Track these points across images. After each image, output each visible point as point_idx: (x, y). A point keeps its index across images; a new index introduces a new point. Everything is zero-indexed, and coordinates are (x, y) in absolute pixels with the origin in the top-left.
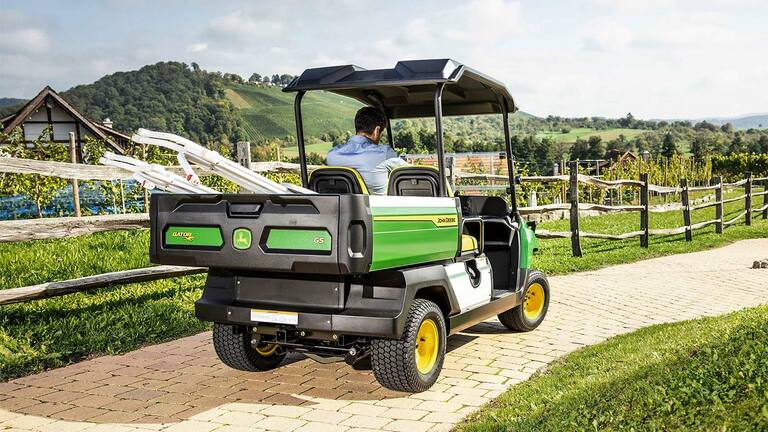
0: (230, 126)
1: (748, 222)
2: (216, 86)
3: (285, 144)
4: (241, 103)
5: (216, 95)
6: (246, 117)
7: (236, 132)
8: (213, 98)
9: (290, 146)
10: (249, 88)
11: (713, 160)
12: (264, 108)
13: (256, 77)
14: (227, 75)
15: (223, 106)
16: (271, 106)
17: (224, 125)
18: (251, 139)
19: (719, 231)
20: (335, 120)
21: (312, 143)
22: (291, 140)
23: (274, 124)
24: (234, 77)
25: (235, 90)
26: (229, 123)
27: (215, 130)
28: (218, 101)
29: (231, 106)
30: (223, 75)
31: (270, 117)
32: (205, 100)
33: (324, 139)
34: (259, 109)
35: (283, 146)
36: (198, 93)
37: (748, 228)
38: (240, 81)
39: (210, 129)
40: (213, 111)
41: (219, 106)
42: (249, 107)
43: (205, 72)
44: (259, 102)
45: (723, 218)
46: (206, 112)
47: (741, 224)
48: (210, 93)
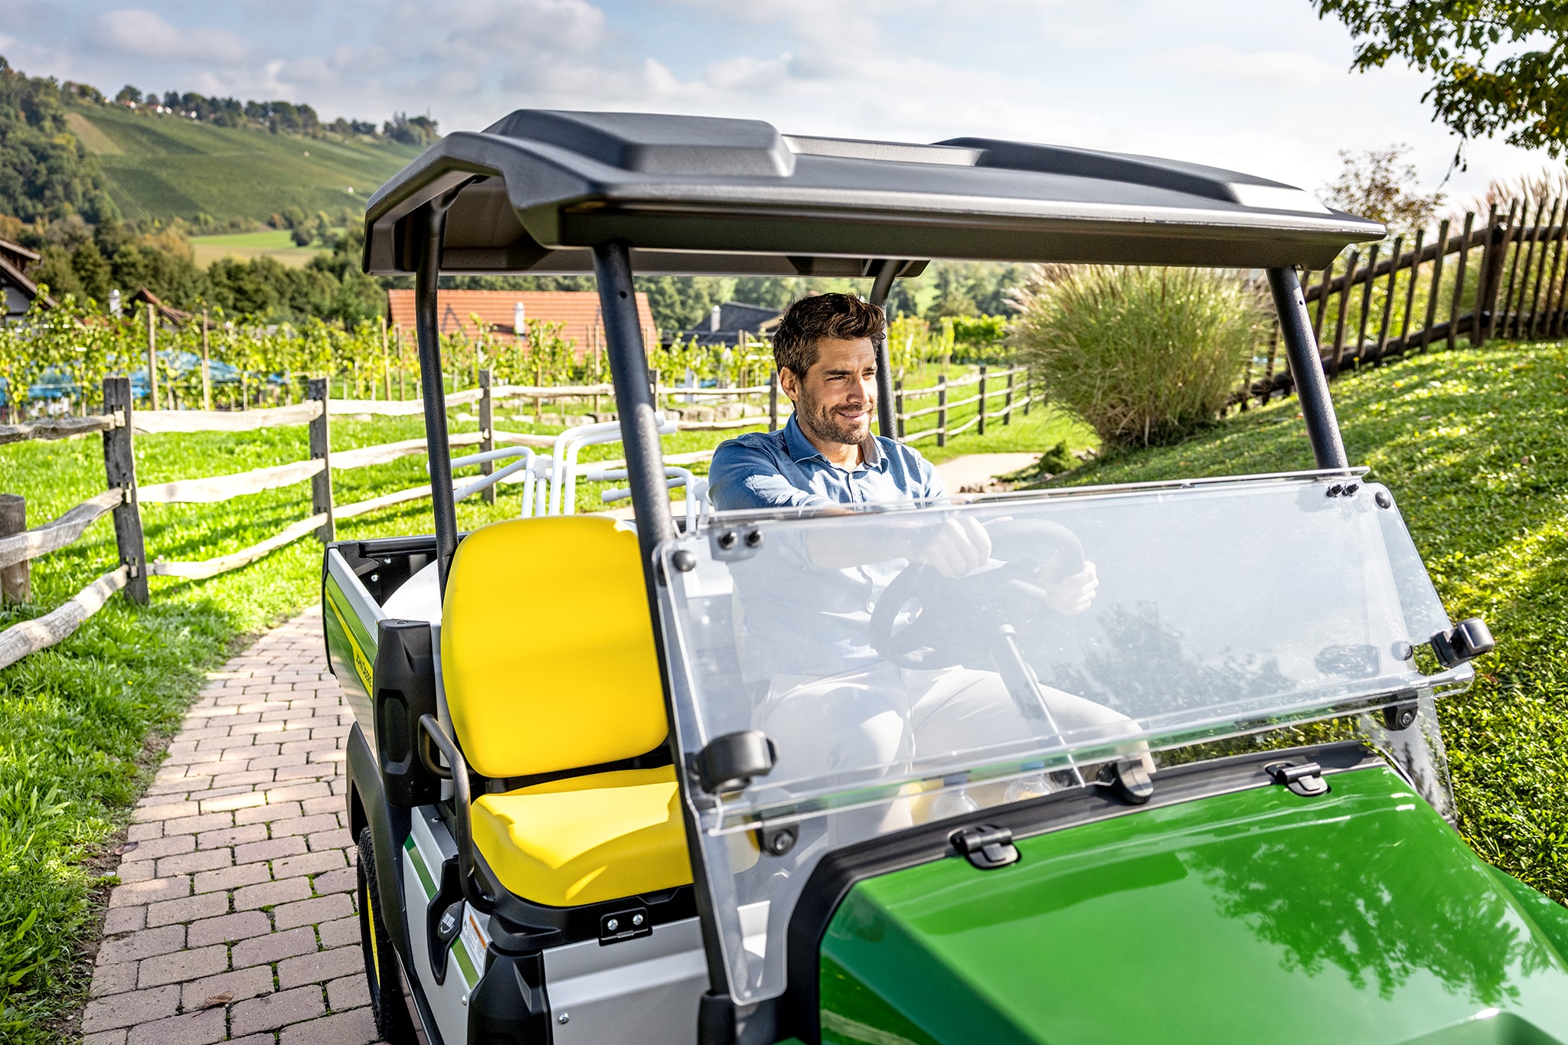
0: (78, 187)
1: (981, 431)
2: (47, 105)
3: (195, 229)
4: (102, 145)
5: (48, 124)
6: (112, 172)
7: (91, 201)
8: (41, 129)
9: (203, 233)
10: (116, 115)
11: (956, 326)
12: (149, 156)
13: (131, 93)
14: (69, 85)
15: (63, 148)
16: (163, 153)
17: (67, 186)
18: (124, 216)
19: (940, 443)
20: (295, 189)
21: (248, 231)
22: (206, 222)
23: (172, 190)
24: (84, 91)
25: (89, 118)
26: (76, 182)
27: (48, 193)
28: (51, 136)
29: (80, 148)
30: (60, 83)
31: (163, 174)
32: (22, 131)
33: (272, 225)
34: (137, 159)
35: (191, 233)
36: (7, 116)
37: (980, 438)
38: (98, 99)
39: (36, 192)
40: (42, 157)
41: (54, 147)
42: (118, 151)
43: (21, 76)
44: (139, 143)
45: (946, 426)
46: (27, 157)
47: (972, 432)
48: (34, 117)
